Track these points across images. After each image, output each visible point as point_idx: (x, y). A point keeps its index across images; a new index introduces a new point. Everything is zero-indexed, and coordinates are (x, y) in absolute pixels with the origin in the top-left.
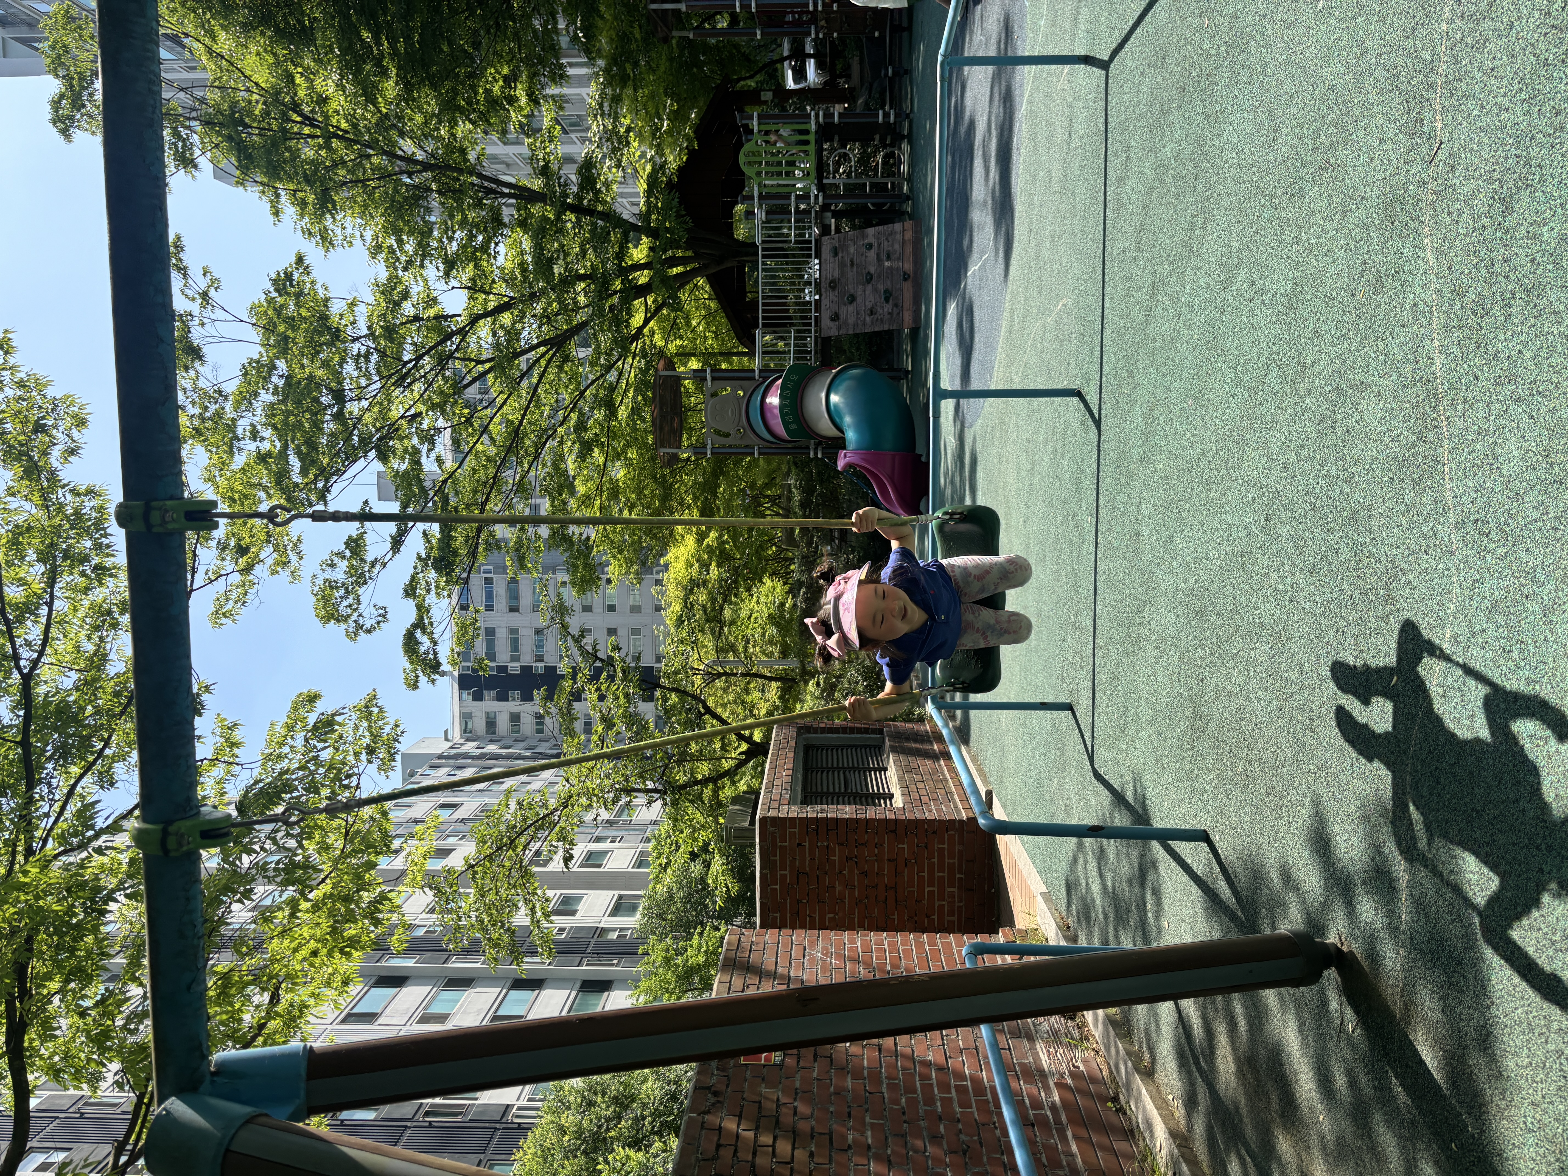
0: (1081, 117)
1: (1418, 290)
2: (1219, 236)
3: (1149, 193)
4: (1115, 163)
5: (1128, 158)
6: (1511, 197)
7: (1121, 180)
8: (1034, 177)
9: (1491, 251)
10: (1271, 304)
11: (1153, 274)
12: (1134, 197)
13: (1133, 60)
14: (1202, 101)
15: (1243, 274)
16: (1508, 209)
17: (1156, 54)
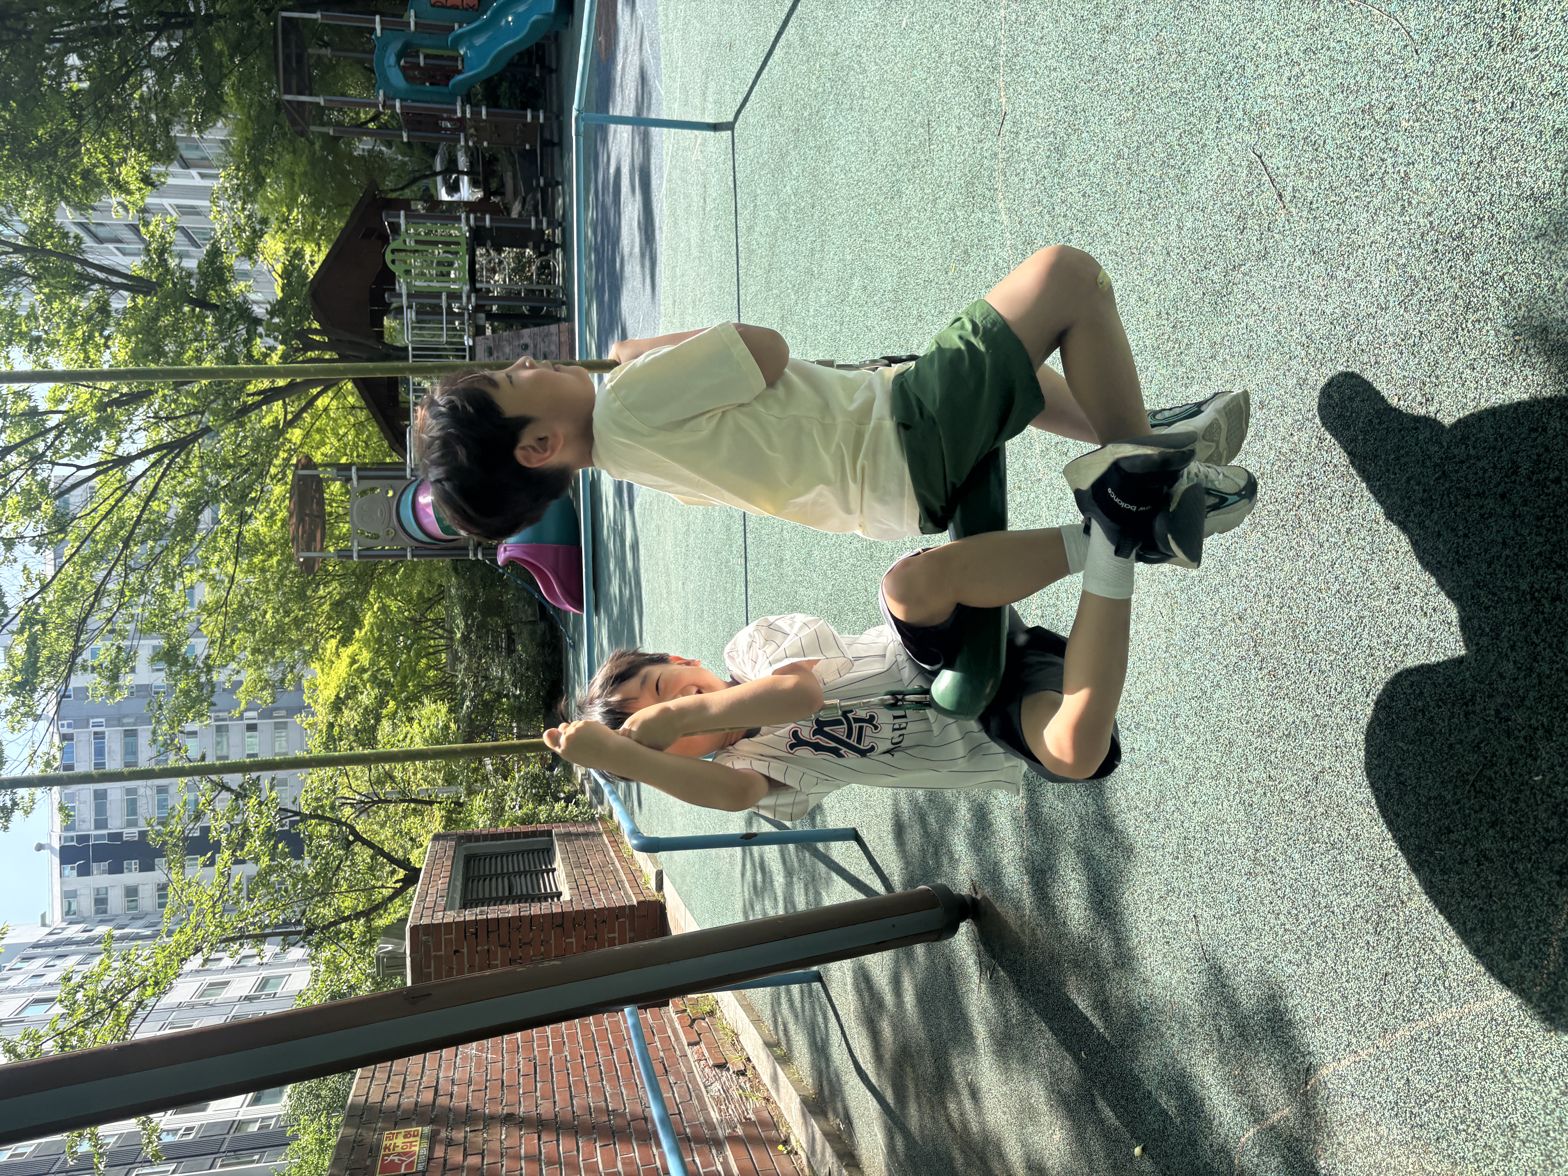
0: (714, 181)
1: (998, 250)
2: (835, 254)
3: (774, 234)
4: (745, 214)
5: (755, 206)
6: (1063, 144)
7: (750, 229)
8: (675, 250)
9: (1052, 197)
10: (881, 302)
11: (782, 308)
12: (762, 241)
13: (755, 116)
14: (814, 136)
15: (857, 282)
16: (1063, 155)
17: (773, 106)
